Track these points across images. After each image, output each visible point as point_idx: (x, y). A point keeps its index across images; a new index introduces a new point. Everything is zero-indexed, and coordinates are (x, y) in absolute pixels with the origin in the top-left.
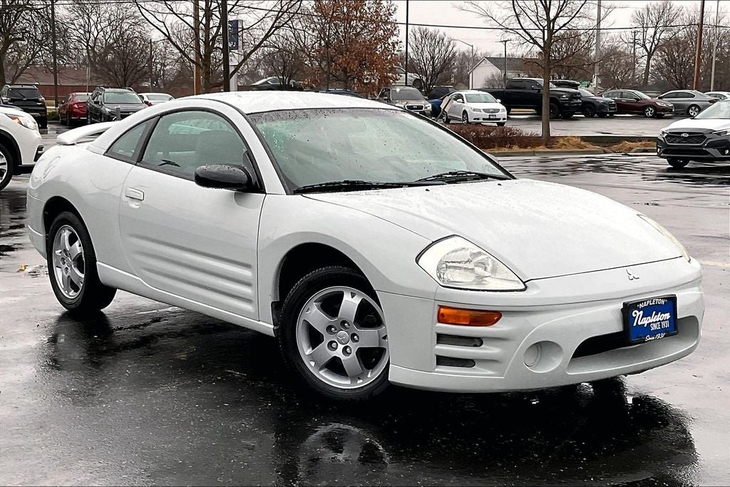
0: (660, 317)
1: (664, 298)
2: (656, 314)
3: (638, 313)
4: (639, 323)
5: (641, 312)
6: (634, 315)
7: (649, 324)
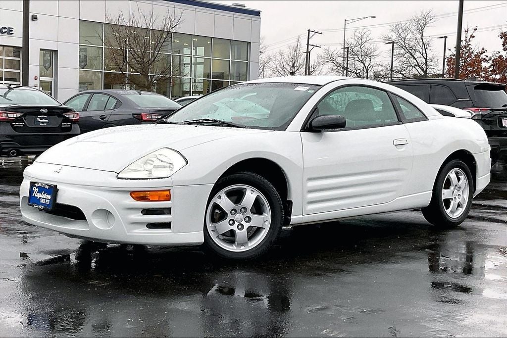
0: (45, 196)
1: (48, 185)
2: (44, 193)
3: (36, 189)
4: (36, 196)
5: (37, 189)
6: (34, 190)
7: (40, 198)
